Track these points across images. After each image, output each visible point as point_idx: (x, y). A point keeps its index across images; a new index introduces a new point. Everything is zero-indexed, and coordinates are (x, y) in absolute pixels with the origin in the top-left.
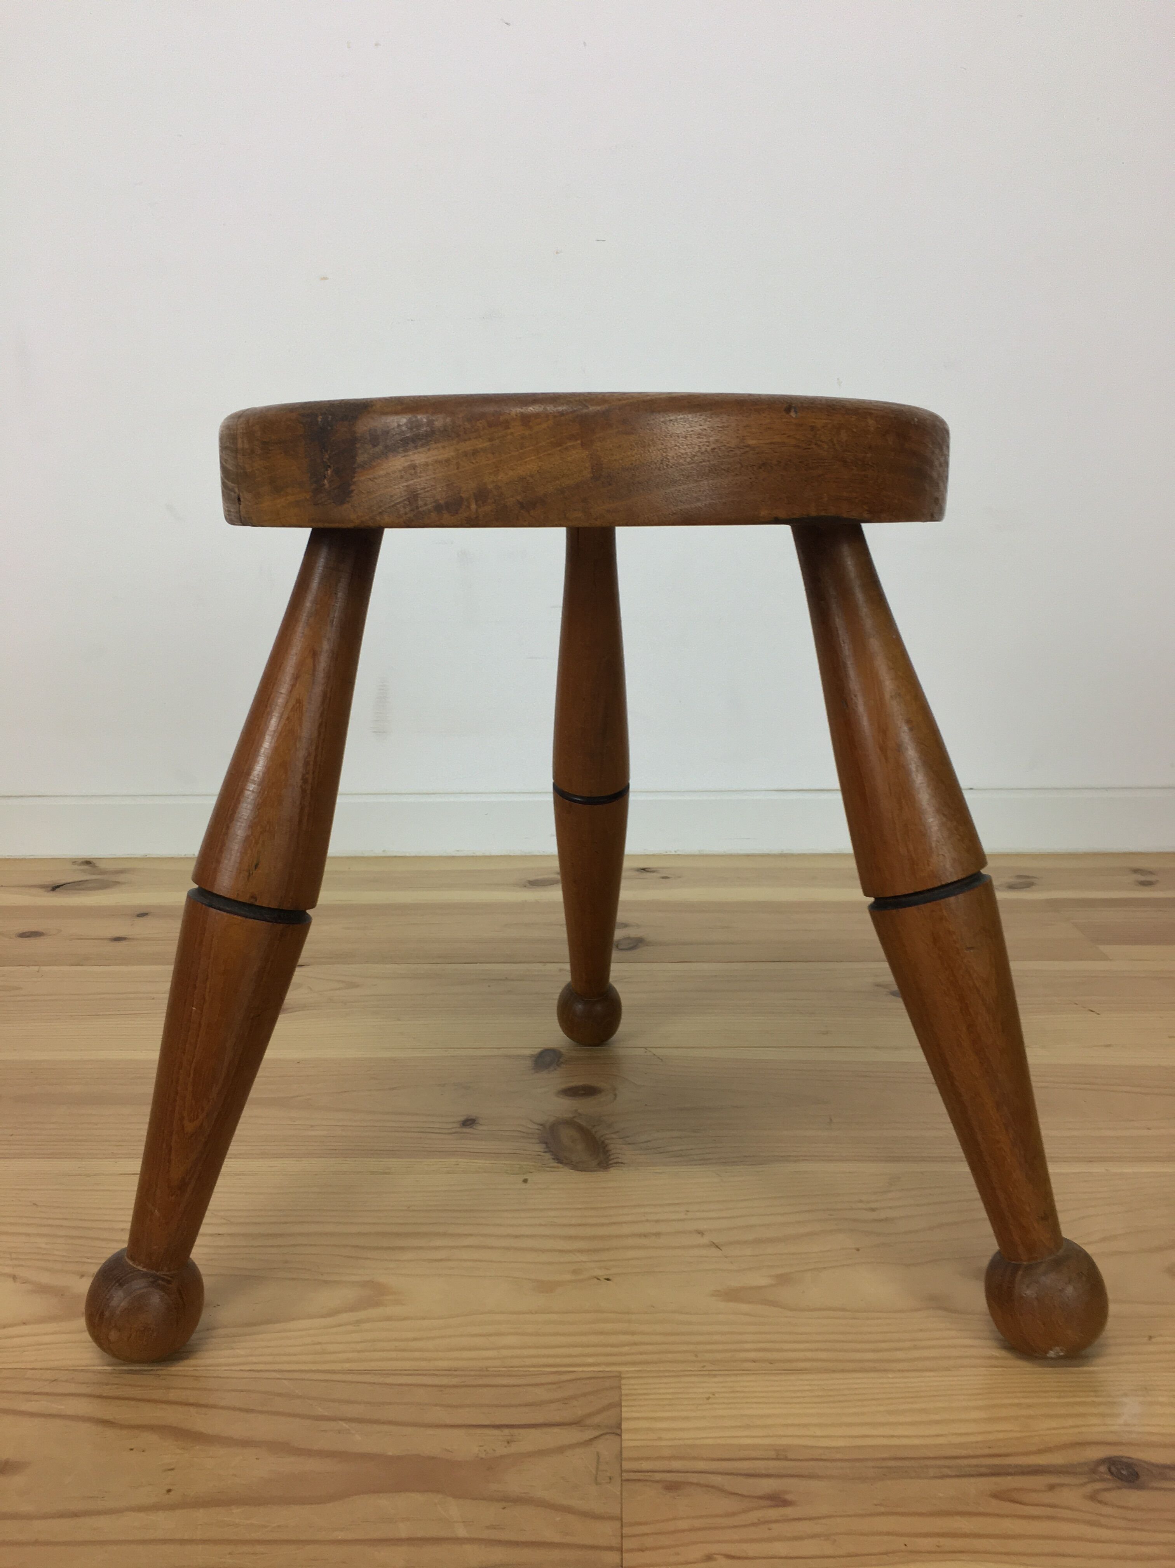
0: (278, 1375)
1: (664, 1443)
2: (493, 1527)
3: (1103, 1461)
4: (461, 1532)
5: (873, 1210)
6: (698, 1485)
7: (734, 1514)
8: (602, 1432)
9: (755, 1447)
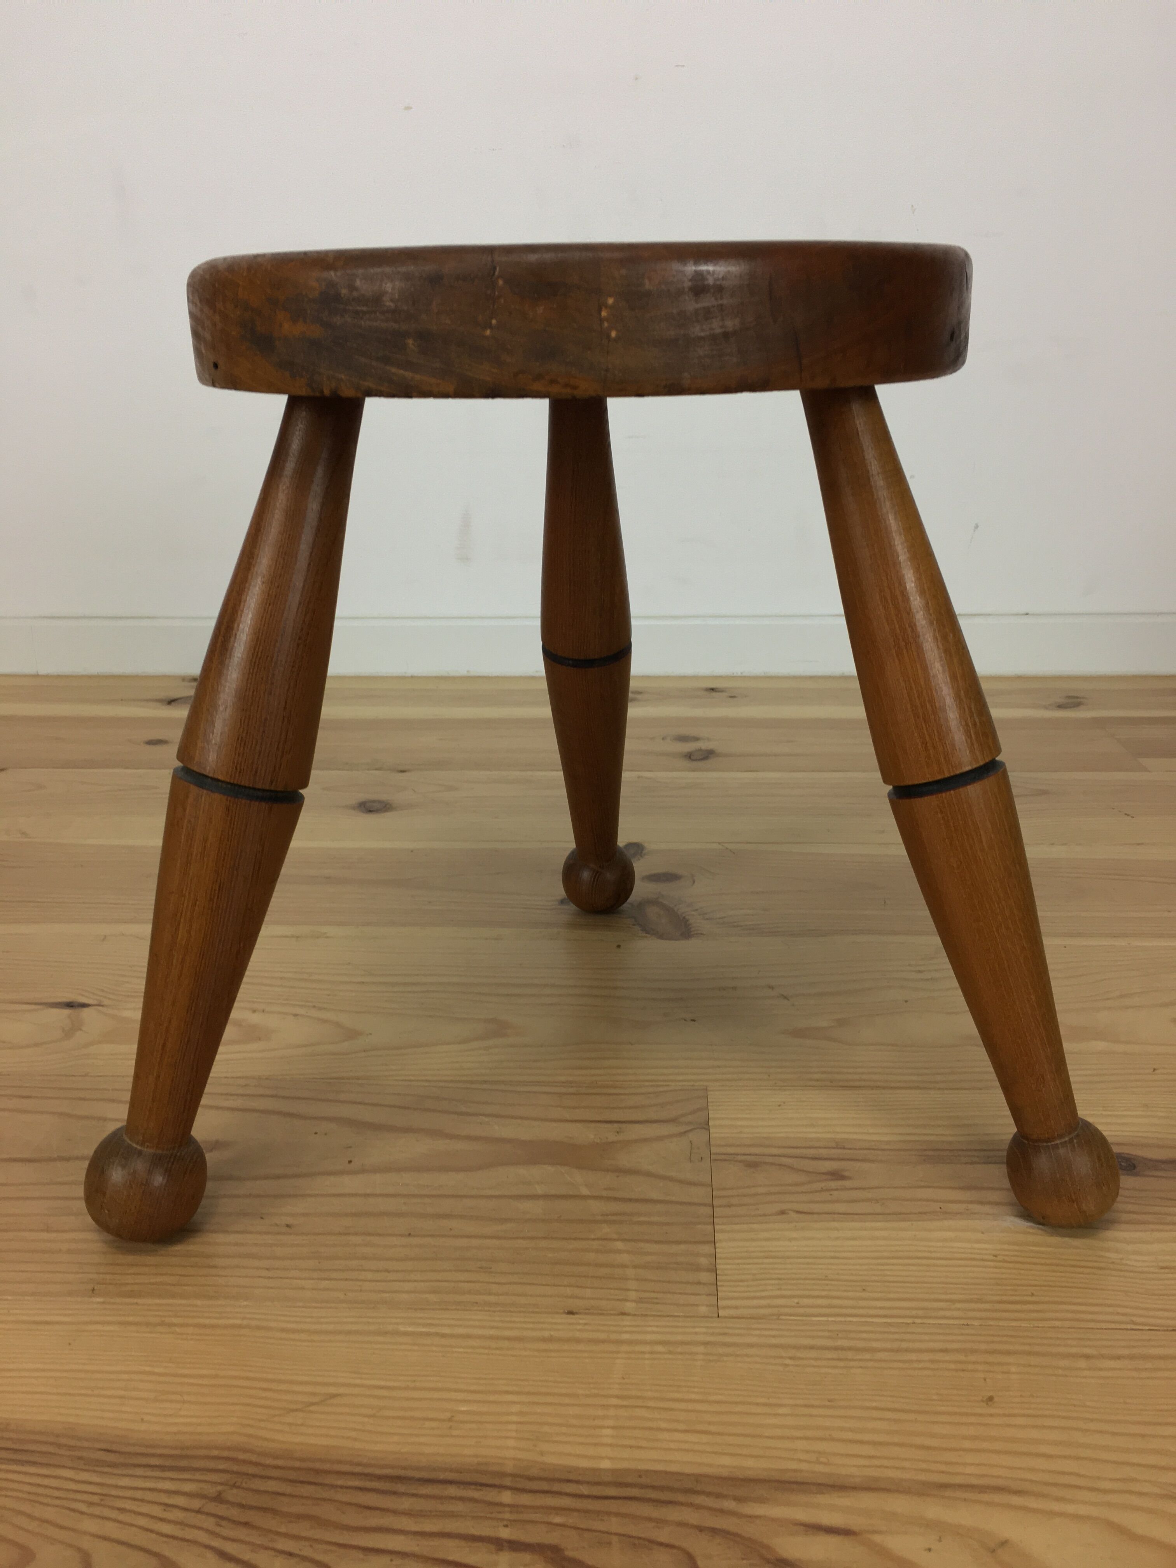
0: (426, 1084)
1: (745, 1135)
2: (609, 1189)
4: (585, 1191)
5: (920, 972)
6: (772, 1164)
7: (802, 1184)
8: (693, 1127)
9: (820, 1140)
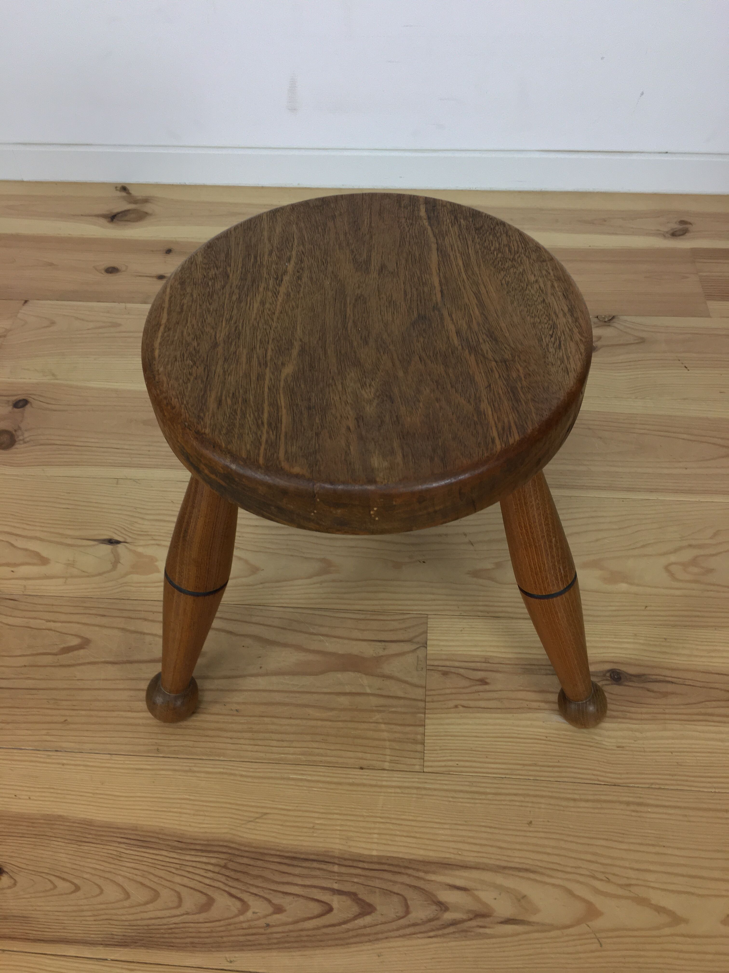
0: (292, 610)
1: (443, 652)
2: (380, 689)
3: (609, 671)
4: (368, 691)
6: (455, 673)
7: (467, 687)
8: (420, 646)
9: (477, 656)
